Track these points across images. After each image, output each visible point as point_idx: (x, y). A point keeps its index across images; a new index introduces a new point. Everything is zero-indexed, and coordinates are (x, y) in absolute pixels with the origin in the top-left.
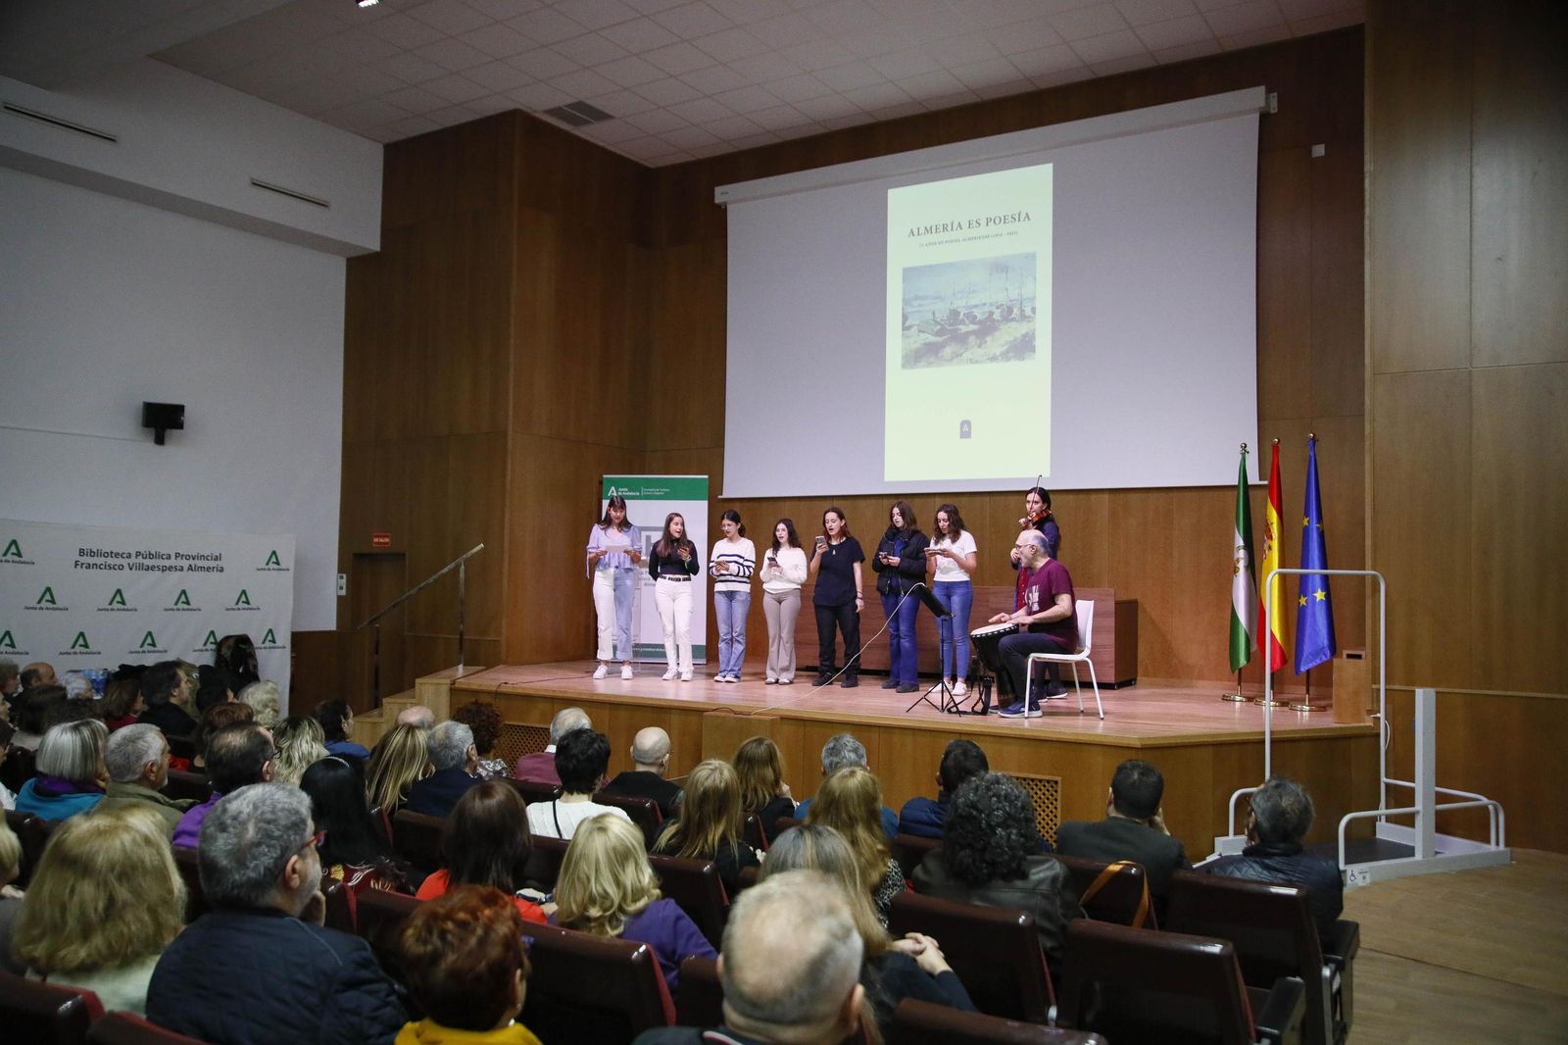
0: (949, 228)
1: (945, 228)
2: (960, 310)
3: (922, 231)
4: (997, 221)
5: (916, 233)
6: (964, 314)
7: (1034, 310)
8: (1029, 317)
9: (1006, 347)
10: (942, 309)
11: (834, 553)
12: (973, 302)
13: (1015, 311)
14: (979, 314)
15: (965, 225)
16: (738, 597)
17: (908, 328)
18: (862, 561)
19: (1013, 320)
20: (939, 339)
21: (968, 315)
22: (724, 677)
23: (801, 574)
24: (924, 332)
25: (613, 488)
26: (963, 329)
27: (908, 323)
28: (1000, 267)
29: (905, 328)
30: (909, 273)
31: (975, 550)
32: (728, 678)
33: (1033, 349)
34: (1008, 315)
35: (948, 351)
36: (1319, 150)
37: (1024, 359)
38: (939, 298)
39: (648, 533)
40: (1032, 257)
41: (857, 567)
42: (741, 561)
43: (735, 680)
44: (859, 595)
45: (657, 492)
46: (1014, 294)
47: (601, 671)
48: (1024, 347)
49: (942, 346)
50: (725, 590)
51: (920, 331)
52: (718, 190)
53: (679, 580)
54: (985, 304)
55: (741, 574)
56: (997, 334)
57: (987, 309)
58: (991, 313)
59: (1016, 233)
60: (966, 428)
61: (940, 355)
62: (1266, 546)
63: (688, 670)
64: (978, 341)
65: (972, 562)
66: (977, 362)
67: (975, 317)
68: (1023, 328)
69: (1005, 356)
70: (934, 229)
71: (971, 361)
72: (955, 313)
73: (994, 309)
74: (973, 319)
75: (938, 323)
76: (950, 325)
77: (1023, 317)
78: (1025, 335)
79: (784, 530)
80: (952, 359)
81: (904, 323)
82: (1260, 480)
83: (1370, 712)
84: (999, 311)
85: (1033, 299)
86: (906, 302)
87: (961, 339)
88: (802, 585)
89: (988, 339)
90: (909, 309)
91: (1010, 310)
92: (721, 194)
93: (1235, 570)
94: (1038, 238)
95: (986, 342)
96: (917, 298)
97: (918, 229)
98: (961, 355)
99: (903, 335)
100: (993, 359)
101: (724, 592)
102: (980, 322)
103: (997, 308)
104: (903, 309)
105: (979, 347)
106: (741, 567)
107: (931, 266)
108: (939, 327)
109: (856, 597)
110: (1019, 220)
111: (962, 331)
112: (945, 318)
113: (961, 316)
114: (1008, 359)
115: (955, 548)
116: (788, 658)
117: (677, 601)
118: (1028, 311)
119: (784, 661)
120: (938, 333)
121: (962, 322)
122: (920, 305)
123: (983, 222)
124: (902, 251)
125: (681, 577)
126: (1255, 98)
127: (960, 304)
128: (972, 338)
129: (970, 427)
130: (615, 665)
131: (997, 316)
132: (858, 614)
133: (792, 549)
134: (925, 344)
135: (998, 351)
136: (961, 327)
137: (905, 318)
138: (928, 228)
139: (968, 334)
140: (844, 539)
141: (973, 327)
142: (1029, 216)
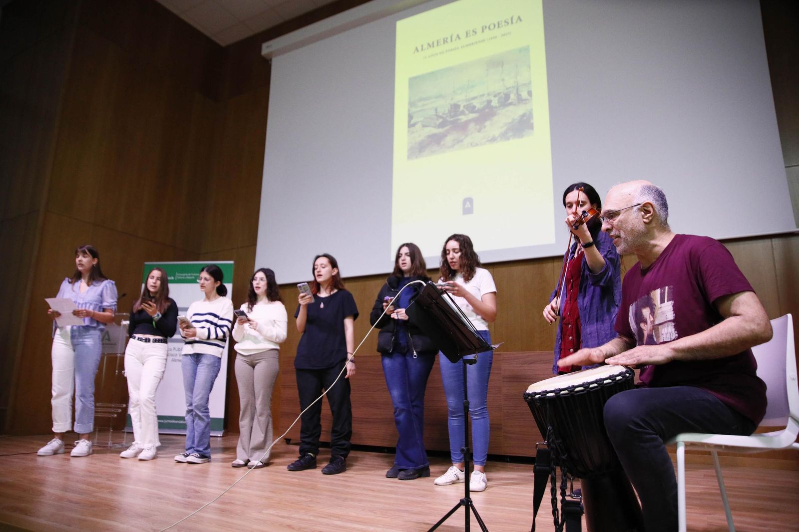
0: (449, 40)
1: (445, 41)
2: (459, 103)
3: (425, 46)
4: (492, 27)
5: (420, 49)
6: (464, 106)
7: (530, 93)
8: (525, 100)
9: (505, 128)
10: (443, 106)
11: (322, 306)
12: (472, 95)
13: (512, 96)
14: (478, 104)
15: (462, 35)
16: (205, 361)
17: (414, 125)
18: (355, 316)
19: (511, 104)
20: (441, 130)
21: (466, 107)
22: (187, 456)
23: (281, 331)
24: (427, 126)
26: (463, 118)
27: (413, 121)
28: (496, 63)
29: (411, 125)
30: (414, 82)
31: (494, 290)
32: (190, 459)
33: (531, 127)
34: (505, 101)
35: (449, 139)
37: (522, 137)
38: (440, 96)
40: (526, 50)
41: (349, 323)
42: (215, 320)
43: (199, 460)
44: (350, 357)
46: (510, 82)
48: (523, 125)
49: (444, 136)
50: (191, 352)
51: (424, 126)
52: (265, 45)
53: (147, 340)
54: (483, 95)
55: (213, 336)
56: (495, 118)
57: (485, 98)
58: (489, 102)
59: (509, 33)
60: (468, 205)
61: (442, 143)
63: (150, 445)
64: (478, 127)
65: (489, 304)
66: (477, 145)
67: (474, 107)
68: (520, 110)
69: (504, 136)
70: (435, 44)
71: (472, 145)
72: (456, 107)
73: (492, 98)
74: (472, 109)
75: (441, 117)
76: (451, 117)
77: (520, 100)
78: (524, 115)
79: (262, 279)
80: (453, 146)
81: (409, 121)
84: (497, 98)
85: (530, 83)
86: (411, 104)
87: (463, 127)
88: (280, 344)
89: (488, 123)
90: (414, 109)
91: (507, 96)
92: (267, 47)
94: (530, 33)
95: (485, 127)
96: (421, 100)
97: (422, 46)
98: (462, 141)
99: (409, 131)
100: (493, 140)
101: (190, 355)
102: (479, 111)
103: (495, 96)
104: (409, 110)
105: (479, 131)
106: (212, 328)
107: (433, 73)
108: (441, 120)
109: (346, 359)
110: (512, 23)
111: (463, 121)
112: (447, 112)
113: (462, 108)
114: (508, 139)
115: (469, 287)
116: (263, 435)
117: (145, 365)
118: (524, 95)
119: (258, 437)
120: (441, 125)
121: (463, 113)
122: (424, 105)
123: (479, 30)
124: (408, 65)
125: (151, 337)
127: (461, 99)
128: (472, 126)
129: (472, 204)
130: (70, 438)
131: (495, 103)
132: (348, 379)
133: (273, 302)
134: (429, 136)
135: (496, 132)
136: (460, 117)
137: (410, 117)
138: (431, 43)
139: (467, 122)
140: (336, 291)
141: (472, 116)
142: (519, 19)
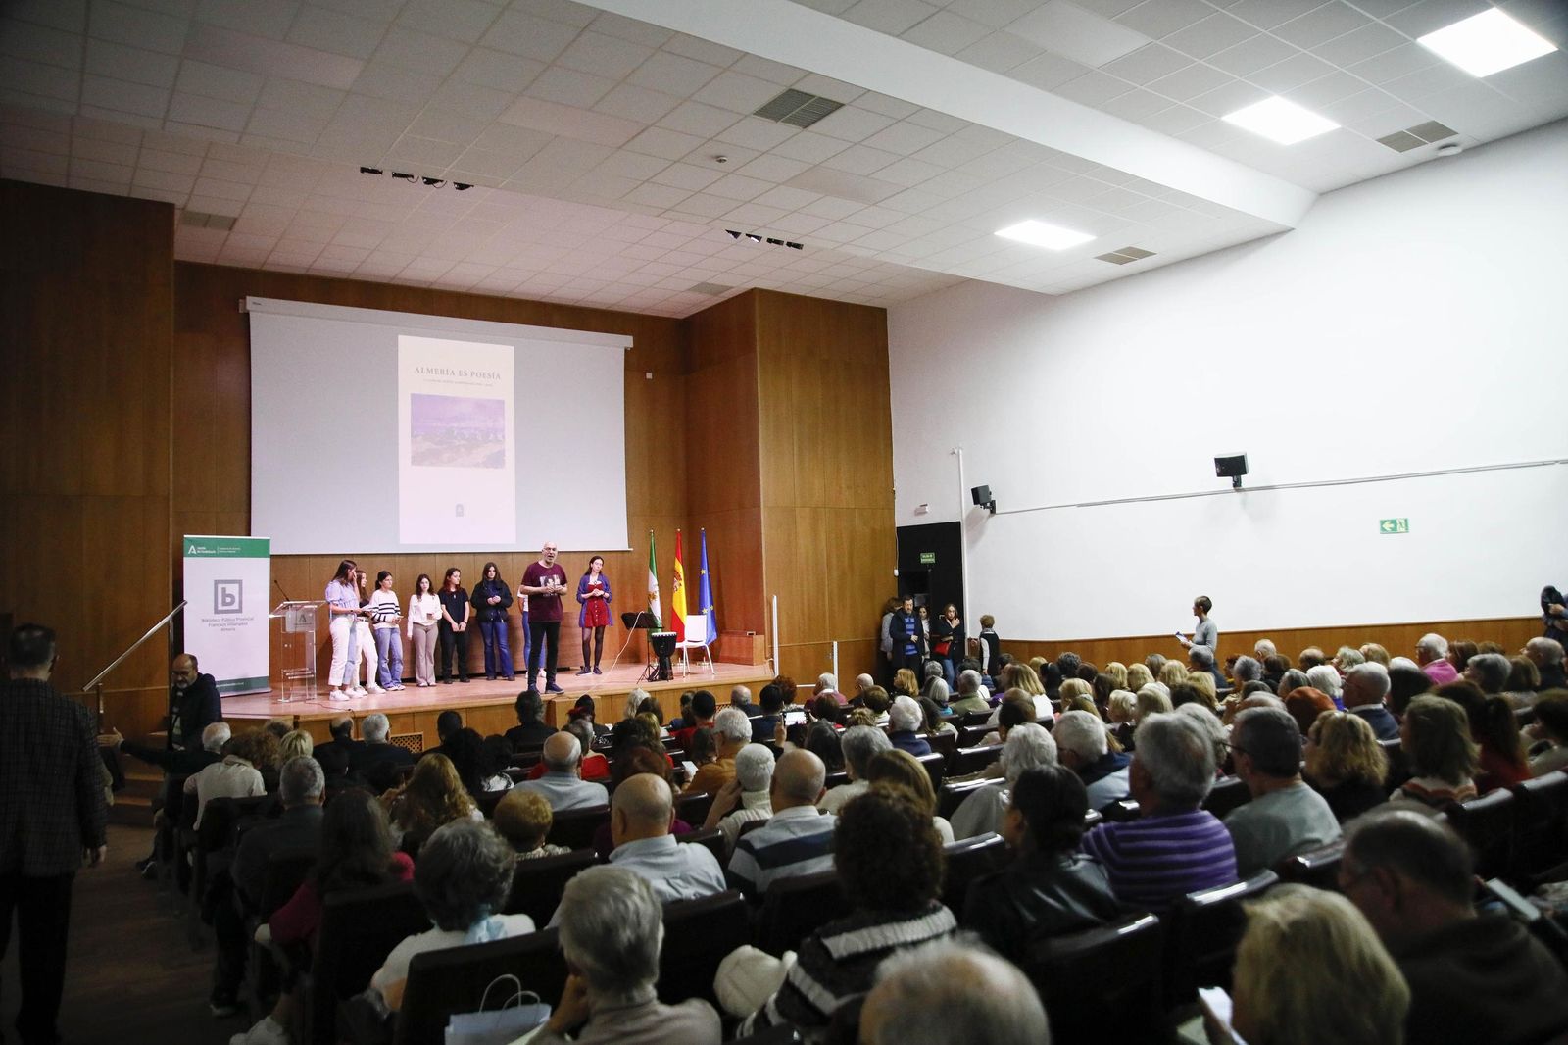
0: (445, 372)
1: (442, 372)
2: (454, 429)
3: (425, 370)
4: (479, 375)
5: (420, 369)
6: (457, 433)
7: (503, 437)
8: (501, 441)
9: (485, 459)
10: (441, 428)
12: (462, 425)
14: (467, 434)
15: (456, 372)
17: (416, 437)
19: (490, 441)
20: (438, 447)
21: (459, 434)
25: (192, 547)
26: (457, 442)
27: (415, 433)
28: (481, 405)
29: (413, 436)
30: (416, 399)
33: (503, 462)
34: (486, 437)
35: (445, 456)
36: (649, 376)
37: (497, 467)
38: (437, 419)
39: (224, 586)
40: (502, 402)
41: (467, 605)
45: (233, 550)
46: (490, 425)
47: (337, 693)
48: (496, 460)
49: (441, 452)
51: (425, 440)
52: (250, 300)
54: (470, 428)
56: (479, 449)
57: (472, 431)
58: (475, 435)
59: (491, 385)
60: (459, 510)
61: (439, 458)
62: (676, 584)
64: (467, 452)
66: (465, 466)
67: (464, 436)
68: (496, 448)
69: (485, 464)
70: (434, 371)
71: (462, 465)
72: (450, 431)
73: (477, 432)
74: (462, 437)
75: (438, 436)
76: (447, 439)
77: (497, 440)
78: (499, 452)
80: (448, 463)
81: (412, 432)
82: (630, 547)
83: (767, 658)
84: (481, 434)
85: (503, 430)
86: (413, 417)
87: (455, 449)
89: (474, 451)
90: (415, 422)
91: (488, 434)
92: (252, 303)
93: (654, 598)
94: (505, 389)
95: (472, 453)
96: (422, 416)
97: (422, 368)
98: (454, 460)
99: (411, 441)
100: (477, 465)
102: (468, 439)
103: (479, 432)
104: (411, 422)
105: (468, 456)
107: (432, 396)
108: (439, 439)
110: (493, 378)
111: (456, 444)
112: (443, 434)
114: (488, 467)
116: (432, 669)
118: (500, 437)
119: (429, 671)
121: (455, 438)
122: (424, 422)
123: (469, 373)
124: (410, 383)
126: (628, 341)
127: (454, 425)
128: (462, 450)
129: (462, 509)
131: (479, 436)
134: (428, 450)
135: (480, 460)
136: (454, 441)
137: (413, 429)
138: (430, 369)
139: (459, 446)
141: (462, 442)
142: (498, 376)
